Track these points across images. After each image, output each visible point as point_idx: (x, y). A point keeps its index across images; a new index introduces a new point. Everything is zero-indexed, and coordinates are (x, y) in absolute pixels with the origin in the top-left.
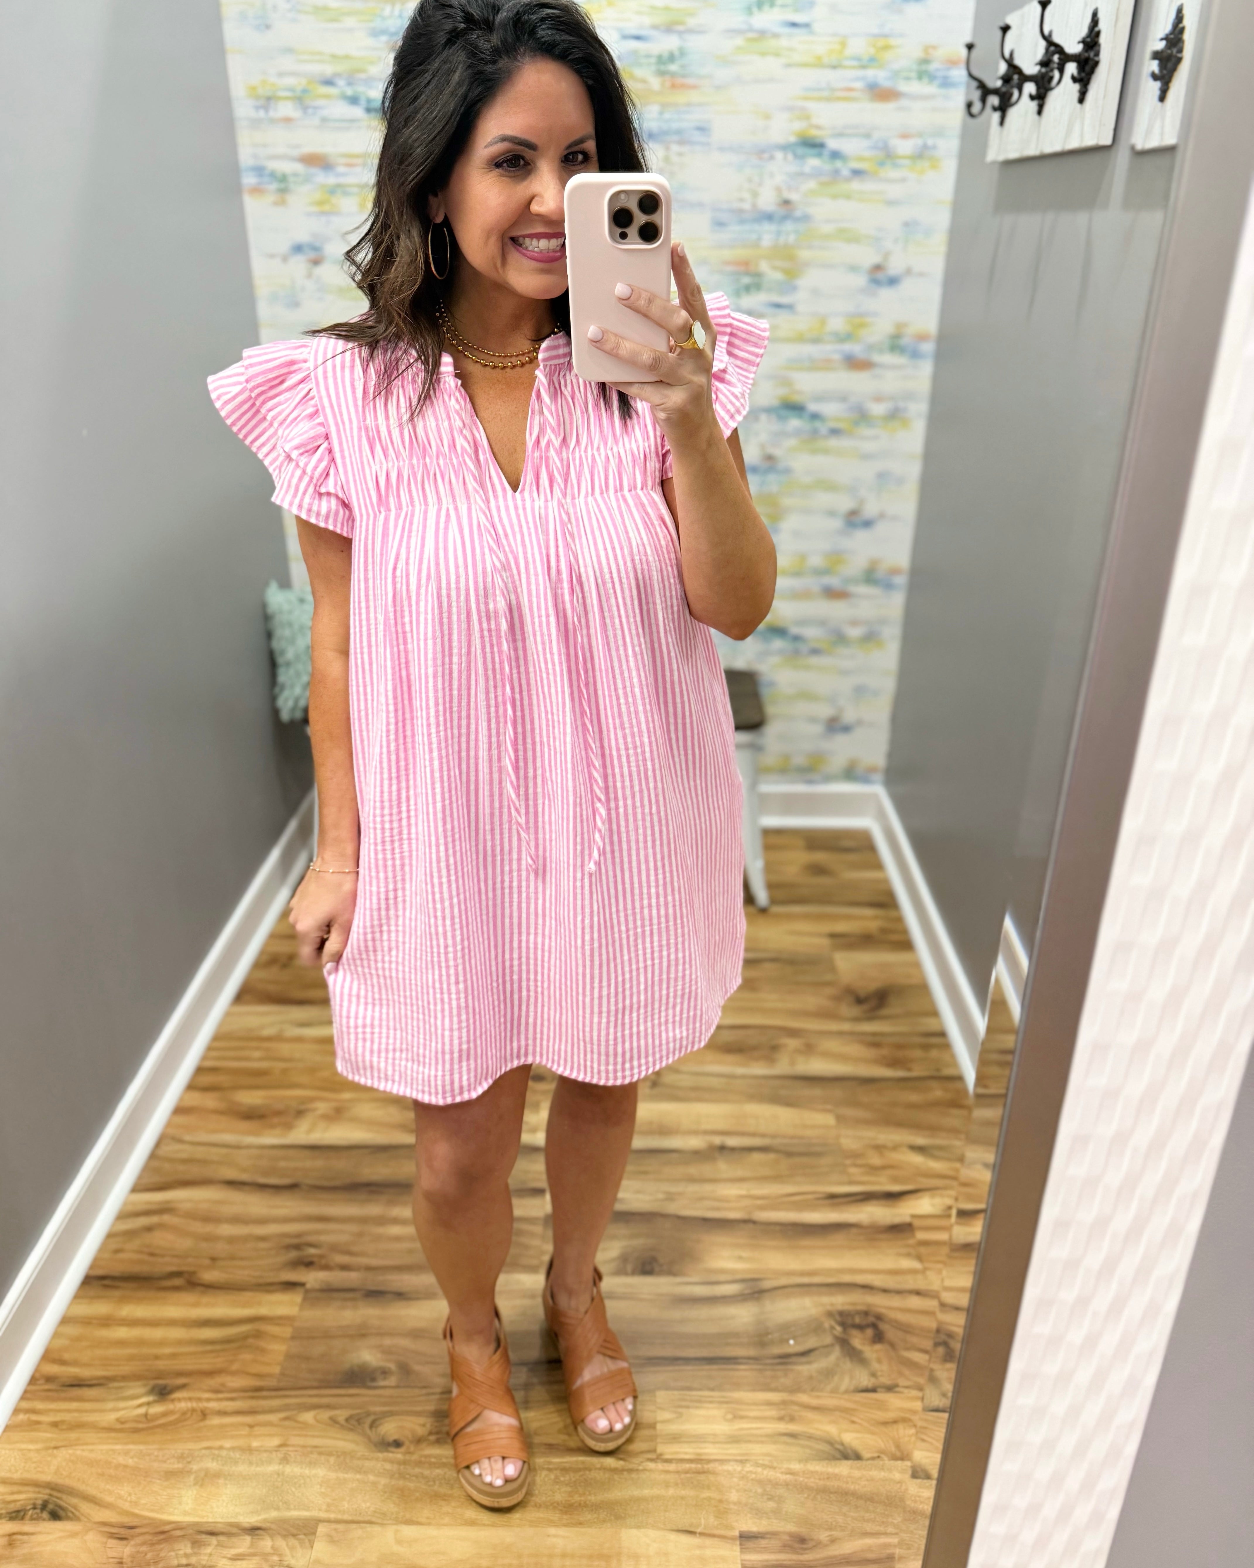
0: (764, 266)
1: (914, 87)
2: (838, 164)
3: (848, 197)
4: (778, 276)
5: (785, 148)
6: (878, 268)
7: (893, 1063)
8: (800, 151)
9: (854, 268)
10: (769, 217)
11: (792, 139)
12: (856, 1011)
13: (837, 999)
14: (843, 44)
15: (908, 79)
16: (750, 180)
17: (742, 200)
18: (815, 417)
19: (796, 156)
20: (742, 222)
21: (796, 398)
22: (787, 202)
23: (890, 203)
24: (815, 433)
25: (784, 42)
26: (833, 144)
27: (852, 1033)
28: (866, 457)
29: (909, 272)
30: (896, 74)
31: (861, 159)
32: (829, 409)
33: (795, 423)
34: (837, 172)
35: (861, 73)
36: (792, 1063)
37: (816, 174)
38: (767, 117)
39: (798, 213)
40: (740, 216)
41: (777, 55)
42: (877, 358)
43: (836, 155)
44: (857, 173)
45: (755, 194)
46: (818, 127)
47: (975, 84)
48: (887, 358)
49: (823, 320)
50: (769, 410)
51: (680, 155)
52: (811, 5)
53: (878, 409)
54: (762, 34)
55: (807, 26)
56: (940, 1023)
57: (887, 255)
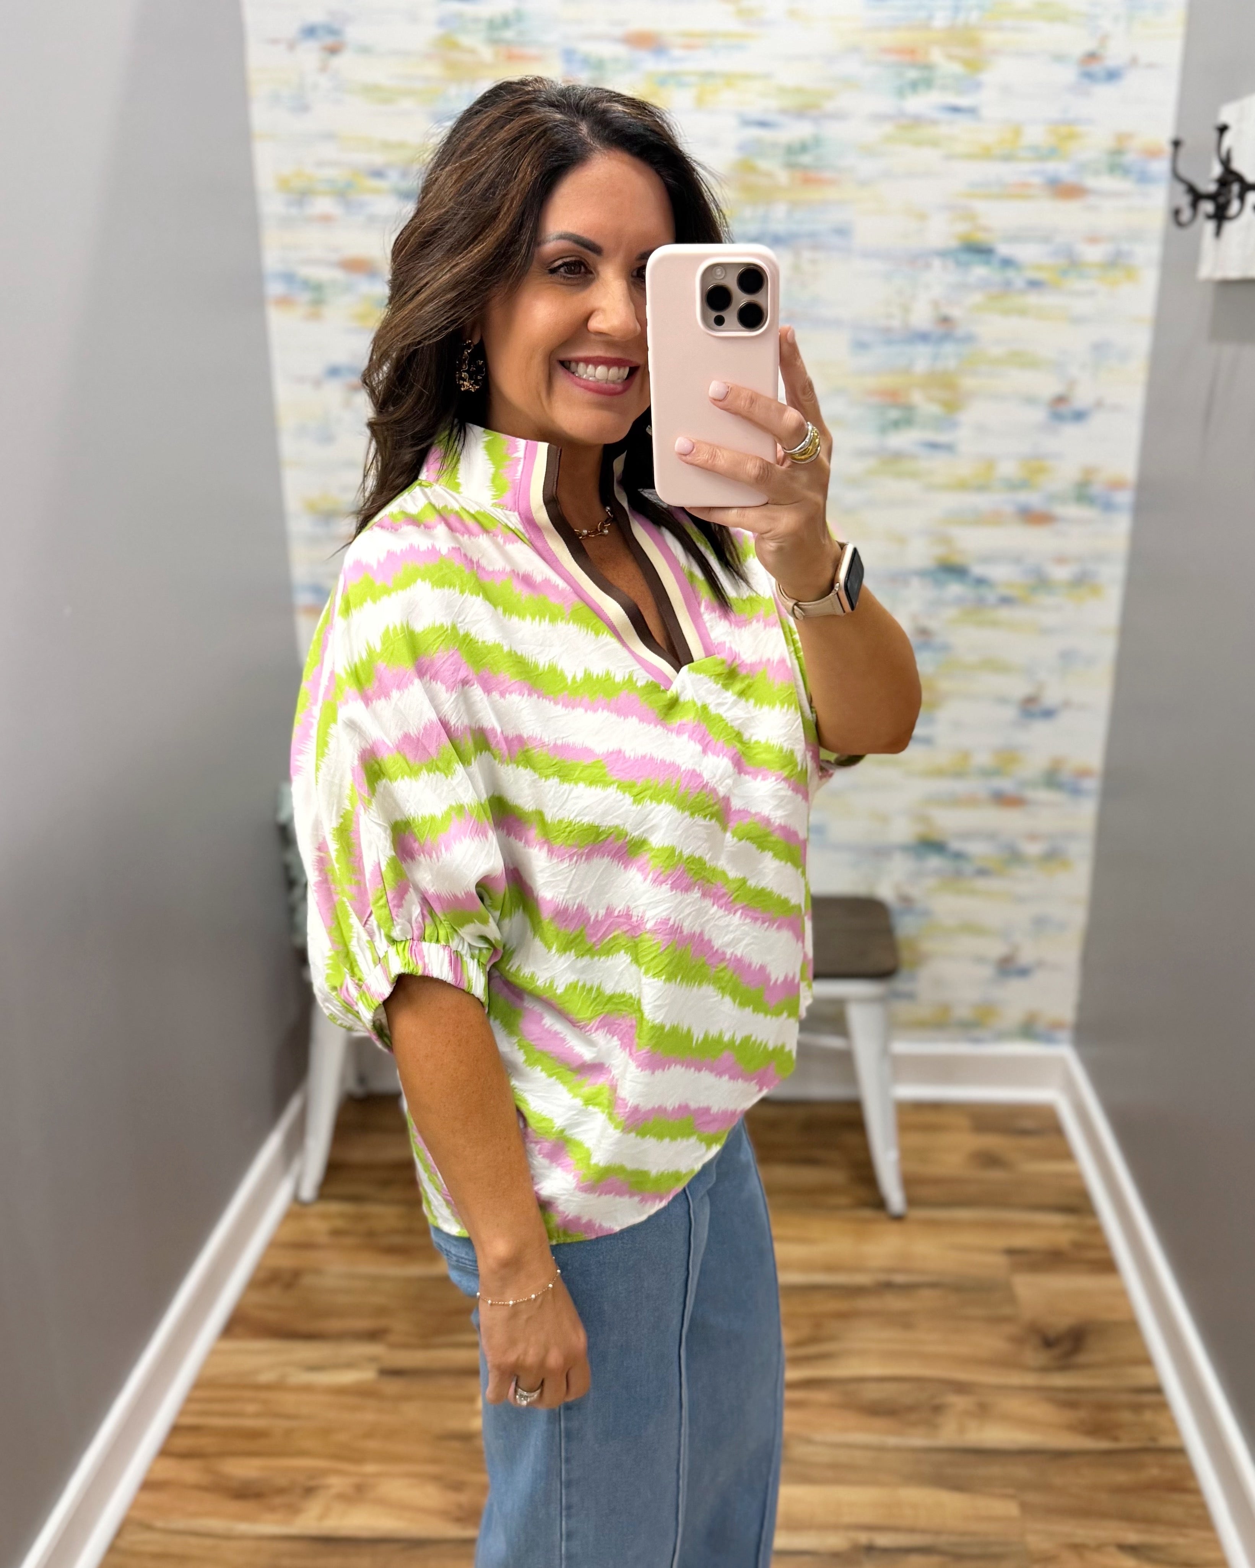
0: (917, 398)
1: (1107, 183)
2: (1011, 274)
3: (1023, 312)
4: (934, 409)
5: (943, 254)
6: (1060, 400)
7: (1095, 1430)
8: (964, 257)
9: (1030, 400)
10: (923, 337)
11: (953, 243)
12: (1041, 1358)
13: (1018, 1341)
14: (1017, 131)
15: (1097, 173)
16: (900, 292)
17: (889, 316)
18: (981, 582)
19: (958, 263)
20: (889, 343)
21: (957, 559)
22: (945, 320)
23: (1076, 320)
24: (980, 602)
25: (944, 130)
26: (1004, 250)
27: (1038, 1389)
28: (1045, 632)
29: (1099, 404)
30: (1082, 168)
31: (1039, 267)
32: (999, 573)
33: (955, 589)
34: (1008, 285)
35: (1038, 166)
36: (962, 1430)
37: (983, 285)
38: (922, 217)
39: (960, 333)
40: (888, 336)
41: (934, 143)
42: (1059, 510)
43: (1007, 263)
44: (1034, 285)
45: (906, 309)
46: (986, 229)
47: (1182, 188)
48: (1073, 511)
49: (990, 463)
50: (922, 574)
51: (813, 262)
52: (978, 86)
53: (1061, 573)
54: (918, 121)
55: (972, 111)
56: (1155, 1374)
57: (1072, 384)
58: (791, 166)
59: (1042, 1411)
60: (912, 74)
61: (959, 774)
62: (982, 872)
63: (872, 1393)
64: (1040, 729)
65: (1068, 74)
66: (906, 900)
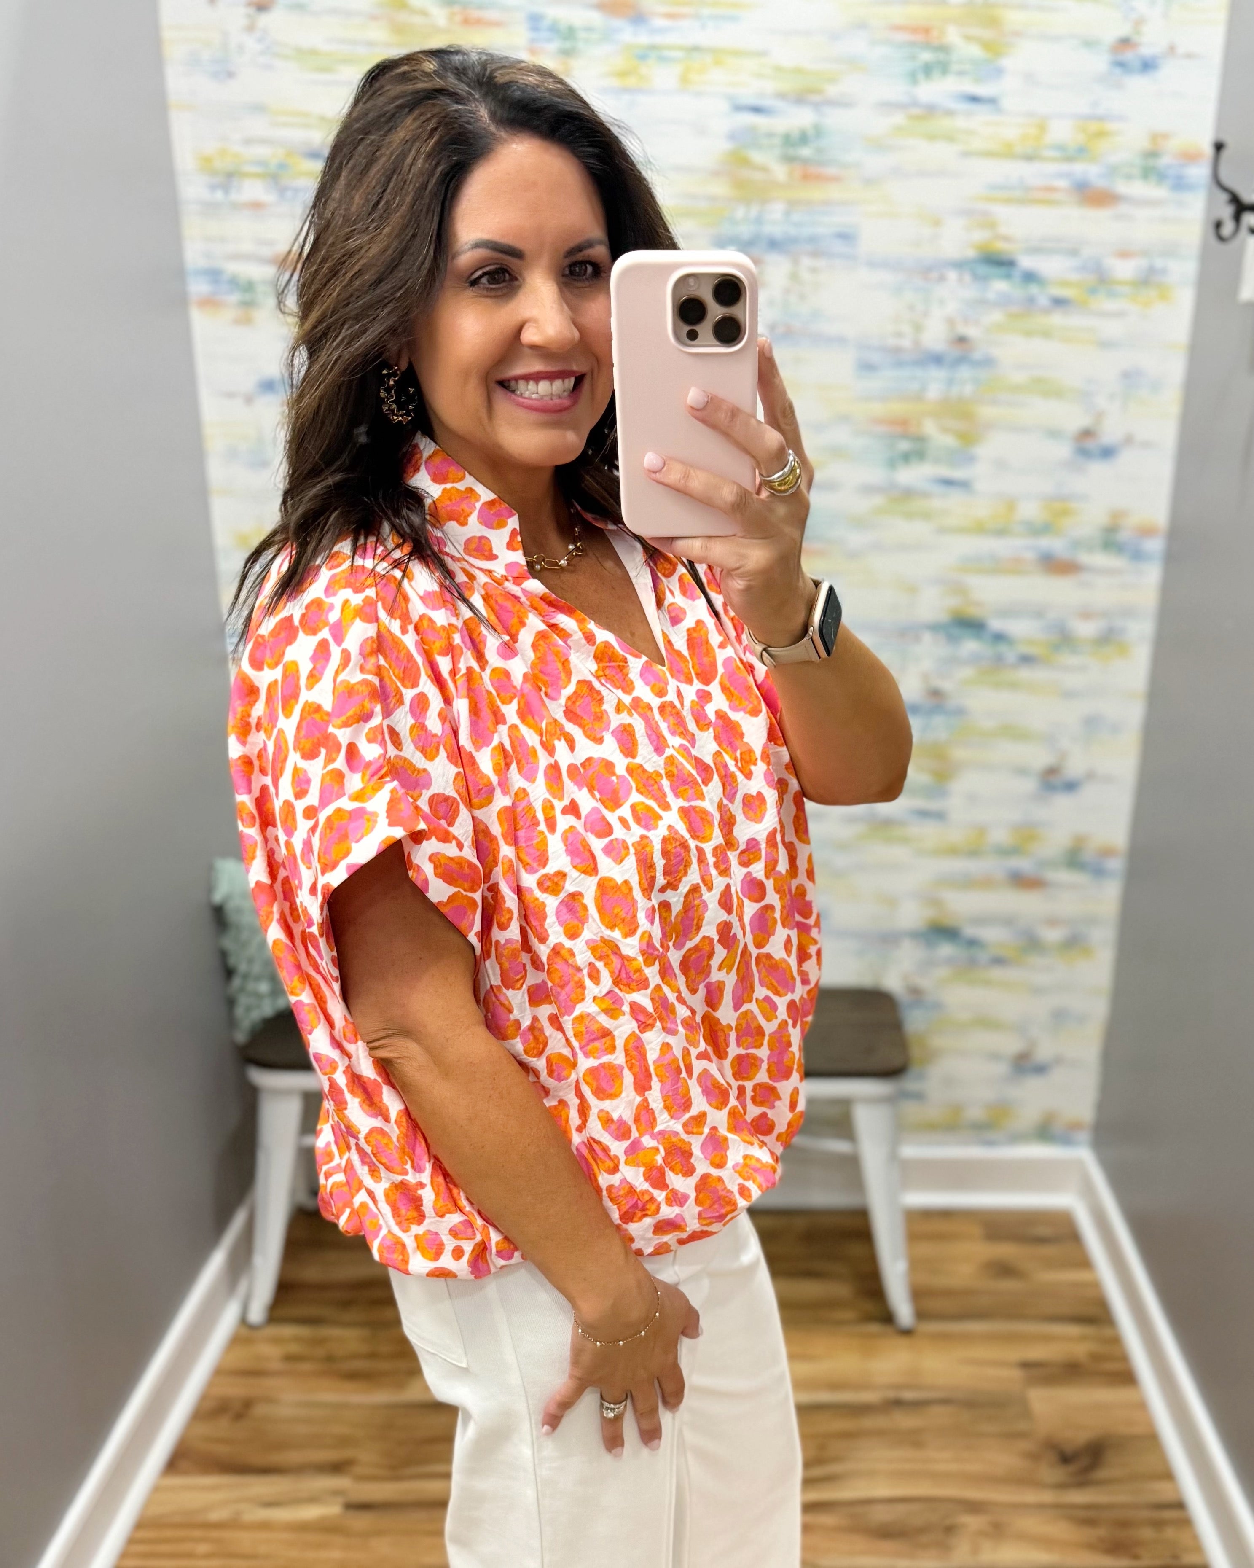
0: (930, 428)
1: (1140, 189)
2: (1034, 289)
3: (1046, 334)
4: (949, 441)
5: (960, 265)
6: (1087, 434)
7: (1115, 1548)
8: (983, 270)
9: (1054, 434)
10: (937, 359)
11: (971, 253)
12: (1060, 1474)
13: (1034, 1457)
14: (1042, 128)
15: (1128, 177)
16: (911, 308)
17: (899, 335)
18: (999, 638)
19: (976, 276)
20: (899, 364)
21: (974, 612)
22: (962, 340)
23: (1105, 345)
24: (999, 660)
25: (960, 122)
26: (1026, 262)
27: (1056, 1507)
28: (1069, 695)
29: (1129, 440)
30: (1112, 171)
31: (1065, 283)
32: (1019, 628)
33: (971, 646)
34: (1031, 300)
35: (1065, 167)
36: (975, 1550)
37: (1003, 302)
38: (937, 223)
39: (977, 355)
40: (897, 357)
41: (950, 138)
42: (1085, 558)
43: (1030, 277)
44: (1059, 302)
45: (918, 328)
46: (1006, 239)
47: (1224, 197)
48: (1100, 559)
49: (1011, 504)
50: (935, 628)
51: (814, 270)
52: (999, 72)
53: (1086, 629)
54: (931, 110)
55: (992, 101)
56: (1177, 1490)
57: (1099, 416)
58: (789, 159)
59: (1061, 1530)
60: (926, 56)
61: (974, 853)
62: (999, 961)
63: (881, 1515)
64: (1062, 802)
65: (1100, 62)
66: (916, 992)
